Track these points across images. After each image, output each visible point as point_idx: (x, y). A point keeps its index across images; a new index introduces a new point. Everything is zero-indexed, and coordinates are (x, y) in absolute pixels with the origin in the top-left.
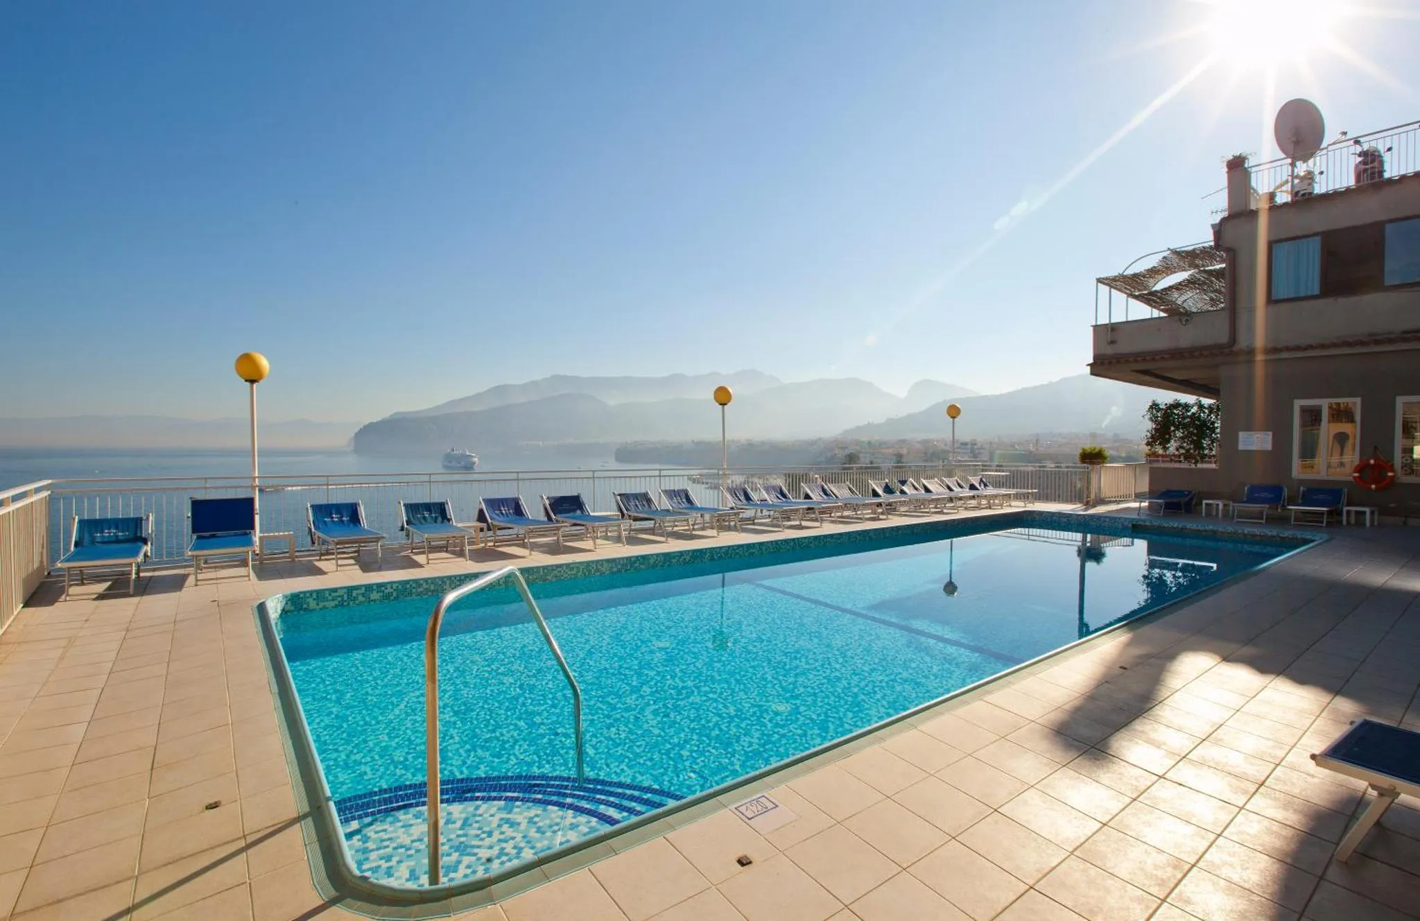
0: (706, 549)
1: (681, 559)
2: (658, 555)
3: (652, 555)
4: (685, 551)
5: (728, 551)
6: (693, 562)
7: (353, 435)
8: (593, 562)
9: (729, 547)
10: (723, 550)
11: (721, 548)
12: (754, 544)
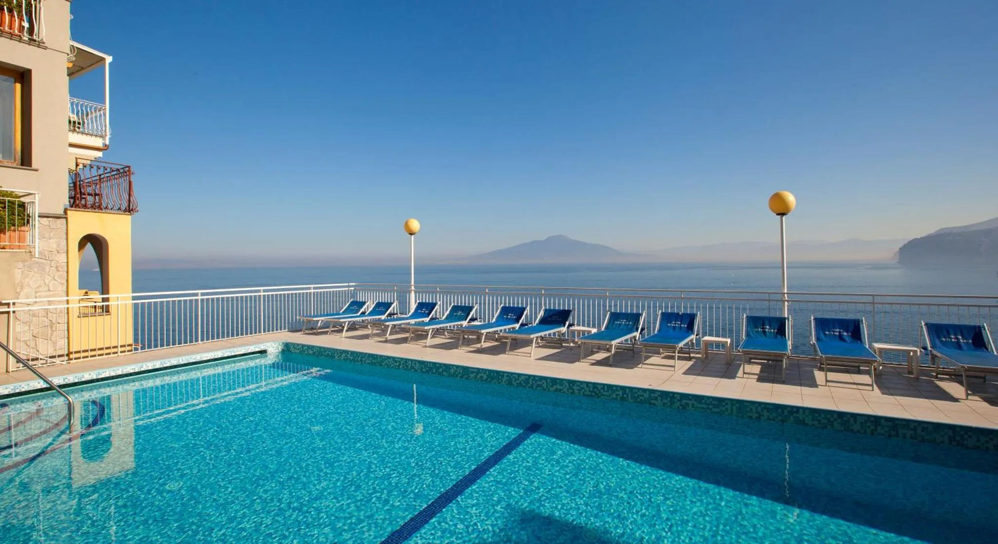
0: (504, 372)
1: (478, 376)
2: (457, 367)
3: (453, 366)
4: (483, 370)
5: (528, 379)
6: (490, 382)
7: (898, 250)
8: (409, 360)
9: (530, 376)
10: (522, 378)
11: (519, 375)
12: (562, 380)
